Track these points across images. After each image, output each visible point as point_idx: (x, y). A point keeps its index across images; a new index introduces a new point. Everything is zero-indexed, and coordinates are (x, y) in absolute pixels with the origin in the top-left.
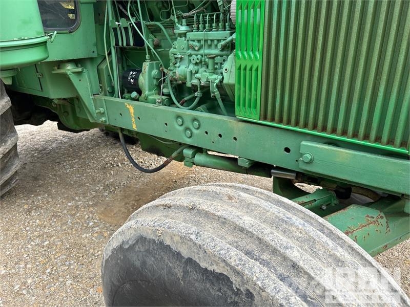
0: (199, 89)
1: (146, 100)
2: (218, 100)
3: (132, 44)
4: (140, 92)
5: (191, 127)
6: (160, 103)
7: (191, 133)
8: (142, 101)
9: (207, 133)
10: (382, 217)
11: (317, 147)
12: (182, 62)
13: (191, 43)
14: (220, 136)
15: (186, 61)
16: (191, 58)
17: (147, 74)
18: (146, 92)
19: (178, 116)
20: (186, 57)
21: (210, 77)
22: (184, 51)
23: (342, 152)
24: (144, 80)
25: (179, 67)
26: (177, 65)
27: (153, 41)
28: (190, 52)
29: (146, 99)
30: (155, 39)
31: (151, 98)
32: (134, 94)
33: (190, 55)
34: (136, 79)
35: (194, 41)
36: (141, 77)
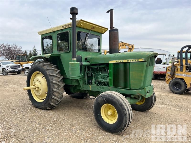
0: (103, 83)
2: (106, 84)
3: (91, 75)
4: (92, 83)
6: (96, 85)
8: (92, 85)
9: (105, 89)
11: (120, 89)
14: (107, 89)
16: (102, 78)
19: (99, 87)
25: (100, 79)
31: (94, 84)
35: (102, 75)
36: (92, 81)
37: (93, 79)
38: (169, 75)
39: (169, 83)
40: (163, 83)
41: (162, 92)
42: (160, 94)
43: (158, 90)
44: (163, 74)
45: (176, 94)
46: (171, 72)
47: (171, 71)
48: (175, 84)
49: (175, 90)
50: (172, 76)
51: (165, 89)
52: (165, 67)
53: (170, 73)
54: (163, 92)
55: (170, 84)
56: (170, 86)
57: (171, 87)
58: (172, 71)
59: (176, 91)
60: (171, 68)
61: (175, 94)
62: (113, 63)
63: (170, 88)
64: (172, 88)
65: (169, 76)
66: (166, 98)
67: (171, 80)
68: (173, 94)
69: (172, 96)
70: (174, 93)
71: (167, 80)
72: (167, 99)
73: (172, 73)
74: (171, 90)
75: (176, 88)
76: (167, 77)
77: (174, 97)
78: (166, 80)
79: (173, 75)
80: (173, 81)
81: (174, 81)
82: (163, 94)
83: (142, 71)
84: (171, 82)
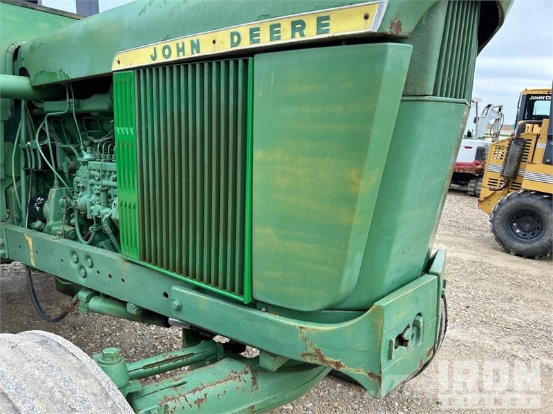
0: (95, 222)
1: (50, 232)
2: (110, 236)
3: (40, 168)
4: (44, 221)
5: (85, 265)
6: (62, 235)
7: (86, 272)
8: (45, 233)
9: (98, 272)
10: (246, 373)
11: (183, 293)
12: (85, 191)
13: (93, 172)
14: (110, 276)
15: (88, 191)
16: (93, 188)
17: (53, 201)
18: (50, 223)
19: (73, 252)
20: (88, 187)
21: (101, 211)
22: (86, 180)
23: (201, 298)
24: (49, 209)
25: (81, 197)
26: (80, 194)
27: (68, 164)
28: (92, 181)
29: (50, 230)
30: (71, 163)
31: (54, 228)
32: (38, 224)
33: (92, 185)
34: (41, 206)
35: (95, 170)
36: (46, 205)
37: (53, 192)
38: (497, 176)
39: (494, 212)
40: (461, 205)
41: (459, 244)
42: (455, 254)
43: (445, 235)
44: (461, 171)
45: (516, 255)
46: (505, 165)
47: (507, 159)
48: (517, 218)
49: (516, 240)
50: (509, 181)
51: (471, 232)
52: (471, 148)
53: (499, 170)
54: (466, 247)
55: (497, 217)
56: (496, 221)
57: (501, 227)
58: (511, 162)
59: (518, 245)
60: (508, 149)
61: (516, 258)
62: (138, 69)
63: (494, 231)
64: (502, 232)
65: (493, 181)
66: (481, 279)
67: (500, 197)
68: (505, 255)
69: (503, 265)
70: (507, 251)
71: (486, 198)
72: (484, 284)
73: (510, 170)
74: (499, 239)
75: (518, 231)
76: (486, 185)
77: (513, 272)
78: (482, 198)
79: (511, 180)
80: (509, 204)
81: (513, 202)
82: (466, 256)
83: (356, 145)
84: (503, 208)
